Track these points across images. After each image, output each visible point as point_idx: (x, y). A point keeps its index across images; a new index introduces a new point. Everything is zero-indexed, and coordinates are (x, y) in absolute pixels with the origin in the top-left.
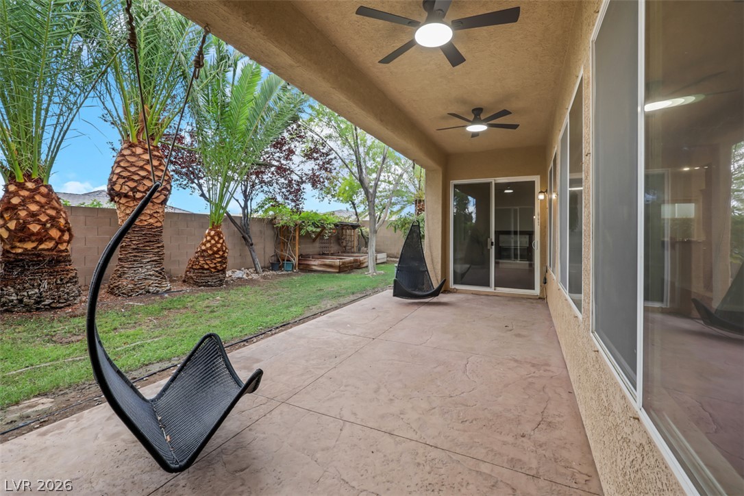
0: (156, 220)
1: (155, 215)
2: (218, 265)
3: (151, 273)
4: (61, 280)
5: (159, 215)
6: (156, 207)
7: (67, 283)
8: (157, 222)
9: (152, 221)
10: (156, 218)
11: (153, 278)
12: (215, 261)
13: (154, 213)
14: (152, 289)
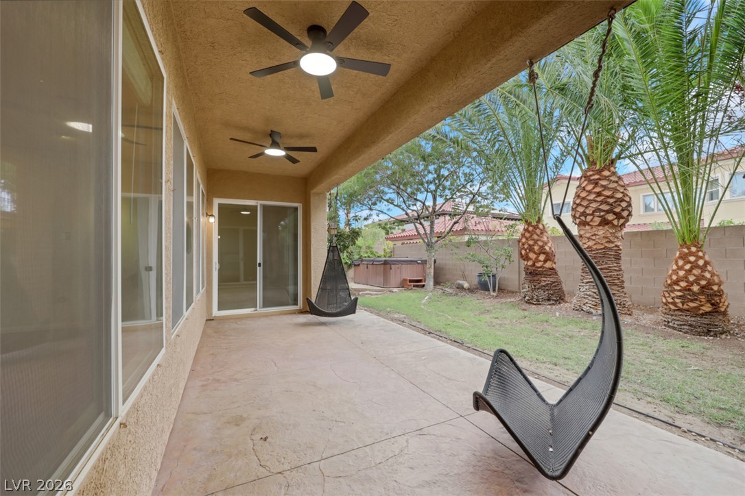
0: (594, 242)
1: (594, 238)
2: (677, 300)
3: (588, 293)
4: (535, 286)
5: (598, 237)
6: (594, 229)
7: (538, 289)
8: (595, 244)
9: (591, 243)
10: (594, 240)
11: (590, 298)
12: (673, 295)
13: (593, 235)
14: (585, 308)
